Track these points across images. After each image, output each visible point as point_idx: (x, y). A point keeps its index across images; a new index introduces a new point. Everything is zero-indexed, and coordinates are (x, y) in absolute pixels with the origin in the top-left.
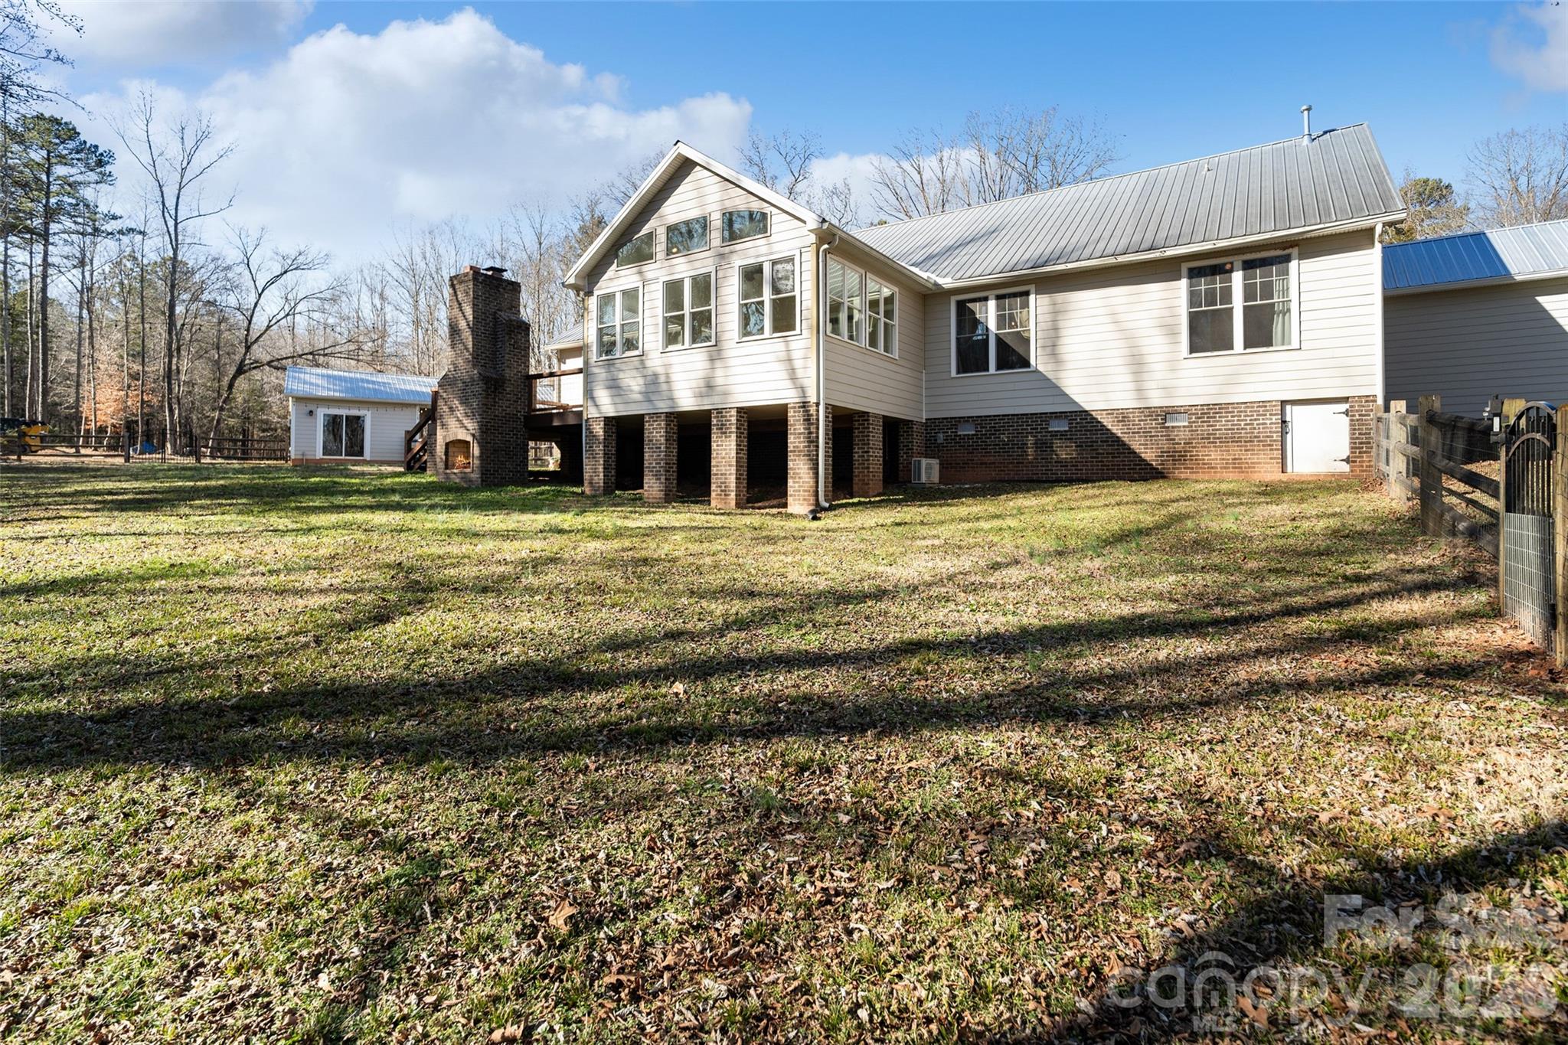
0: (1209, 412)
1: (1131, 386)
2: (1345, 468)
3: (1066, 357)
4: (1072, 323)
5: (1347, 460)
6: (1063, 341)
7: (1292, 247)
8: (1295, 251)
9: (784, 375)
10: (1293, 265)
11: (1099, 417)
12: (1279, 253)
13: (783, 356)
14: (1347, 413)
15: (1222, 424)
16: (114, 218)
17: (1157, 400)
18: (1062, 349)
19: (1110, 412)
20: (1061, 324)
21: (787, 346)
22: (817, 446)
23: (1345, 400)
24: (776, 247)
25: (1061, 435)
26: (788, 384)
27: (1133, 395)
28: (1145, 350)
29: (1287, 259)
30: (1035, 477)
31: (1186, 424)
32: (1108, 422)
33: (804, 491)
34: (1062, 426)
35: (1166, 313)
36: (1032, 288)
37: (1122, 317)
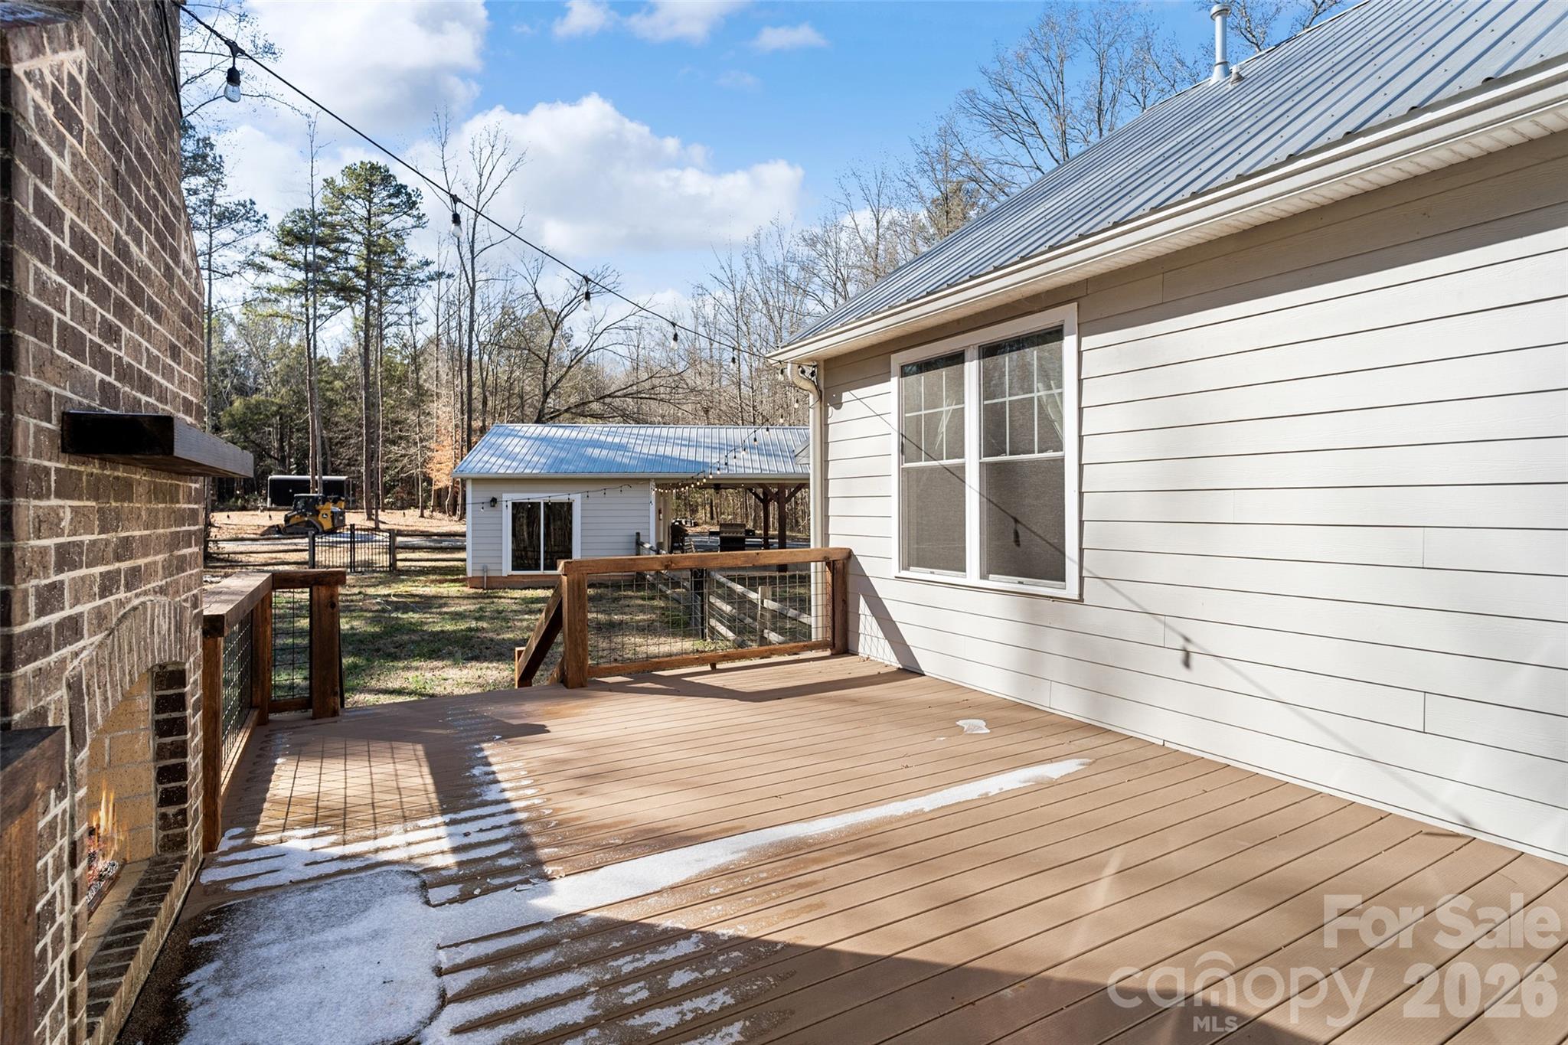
16: (427, 264)
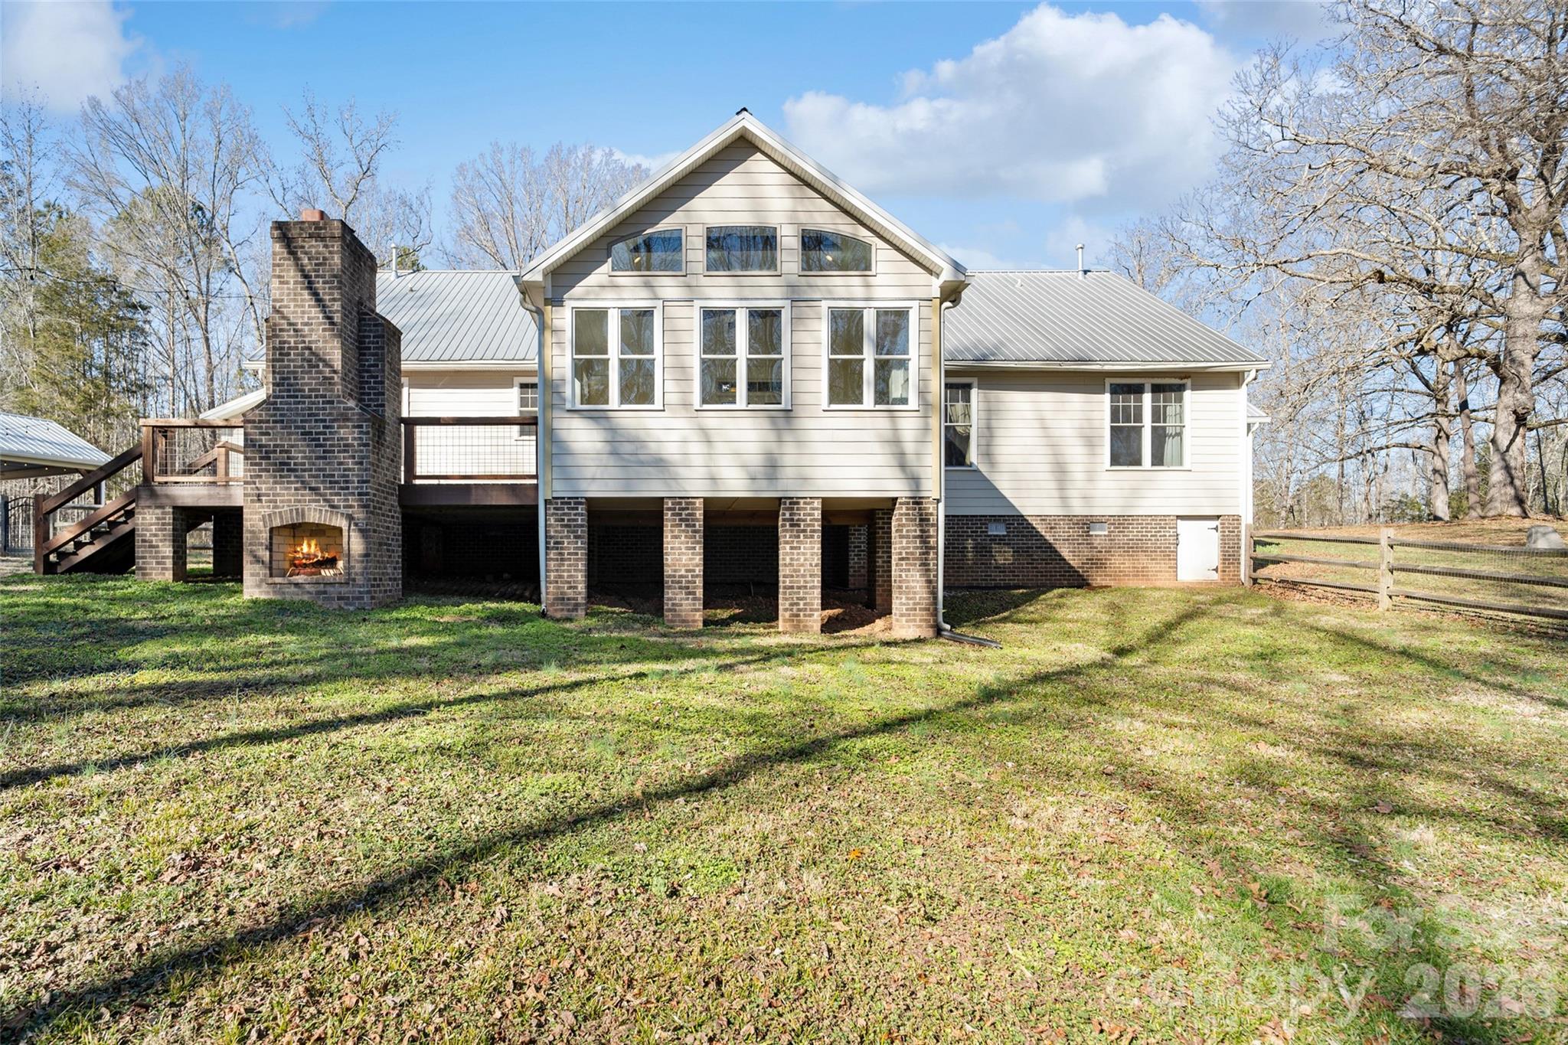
0: (1121, 522)
1: (1056, 494)
2: (1215, 576)
3: (1000, 459)
4: (1003, 423)
5: (1216, 570)
6: (997, 441)
7: (1186, 378)
8: (1188, 382)
9: (891, 460)
10: (1187, 394)
11: (1034, 523)
12: (1177, 381)
13: (888, 435)
14: (1216, 529)
15: (1133, 533)
17: (1079, 509)
18: (997, 450)
19: (1043, 518)
20: (994, 423)
21: (894, 423)
22: (937, 554)
23: (1218, 517)
24: (878, 292)
25: (999, 540)
26: (897, 472)
27: (1058, 502)
28: (1068, 459)
29: (1181, 388)
30: (975, 583)
31: (1106, 533)
32: (1041, 529)
33: (920, 609)
34: (999, 530)
35: (1085, 424)
36: (974, 381)
37: (1049, 423)
